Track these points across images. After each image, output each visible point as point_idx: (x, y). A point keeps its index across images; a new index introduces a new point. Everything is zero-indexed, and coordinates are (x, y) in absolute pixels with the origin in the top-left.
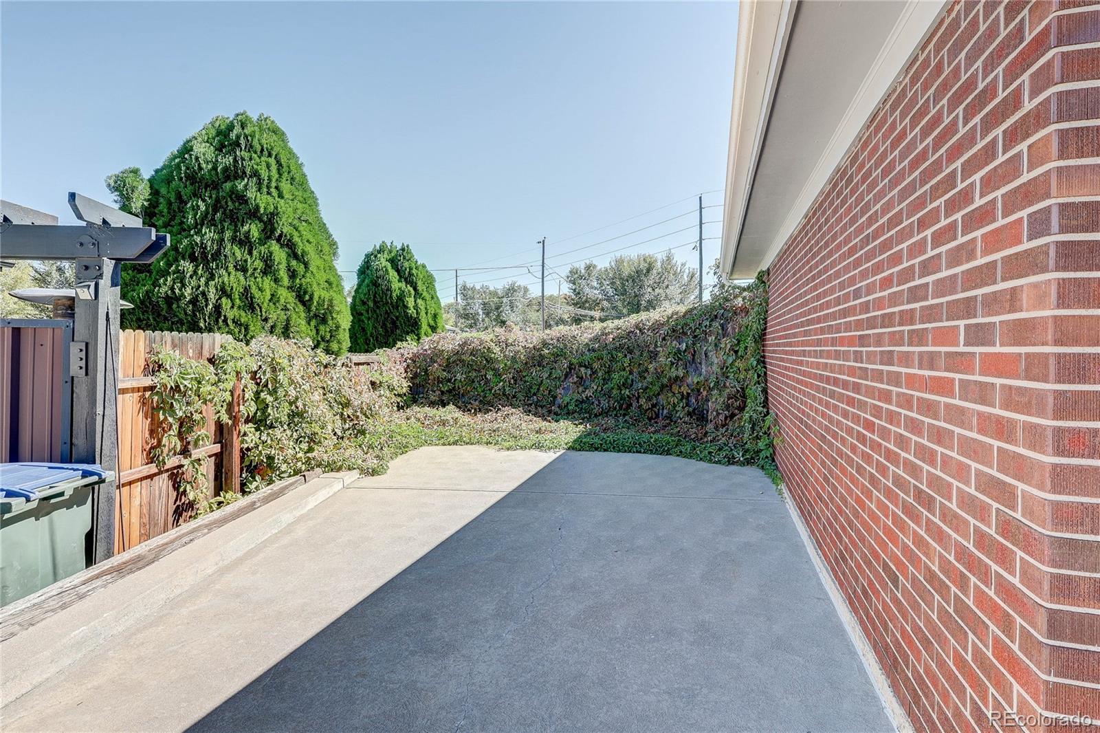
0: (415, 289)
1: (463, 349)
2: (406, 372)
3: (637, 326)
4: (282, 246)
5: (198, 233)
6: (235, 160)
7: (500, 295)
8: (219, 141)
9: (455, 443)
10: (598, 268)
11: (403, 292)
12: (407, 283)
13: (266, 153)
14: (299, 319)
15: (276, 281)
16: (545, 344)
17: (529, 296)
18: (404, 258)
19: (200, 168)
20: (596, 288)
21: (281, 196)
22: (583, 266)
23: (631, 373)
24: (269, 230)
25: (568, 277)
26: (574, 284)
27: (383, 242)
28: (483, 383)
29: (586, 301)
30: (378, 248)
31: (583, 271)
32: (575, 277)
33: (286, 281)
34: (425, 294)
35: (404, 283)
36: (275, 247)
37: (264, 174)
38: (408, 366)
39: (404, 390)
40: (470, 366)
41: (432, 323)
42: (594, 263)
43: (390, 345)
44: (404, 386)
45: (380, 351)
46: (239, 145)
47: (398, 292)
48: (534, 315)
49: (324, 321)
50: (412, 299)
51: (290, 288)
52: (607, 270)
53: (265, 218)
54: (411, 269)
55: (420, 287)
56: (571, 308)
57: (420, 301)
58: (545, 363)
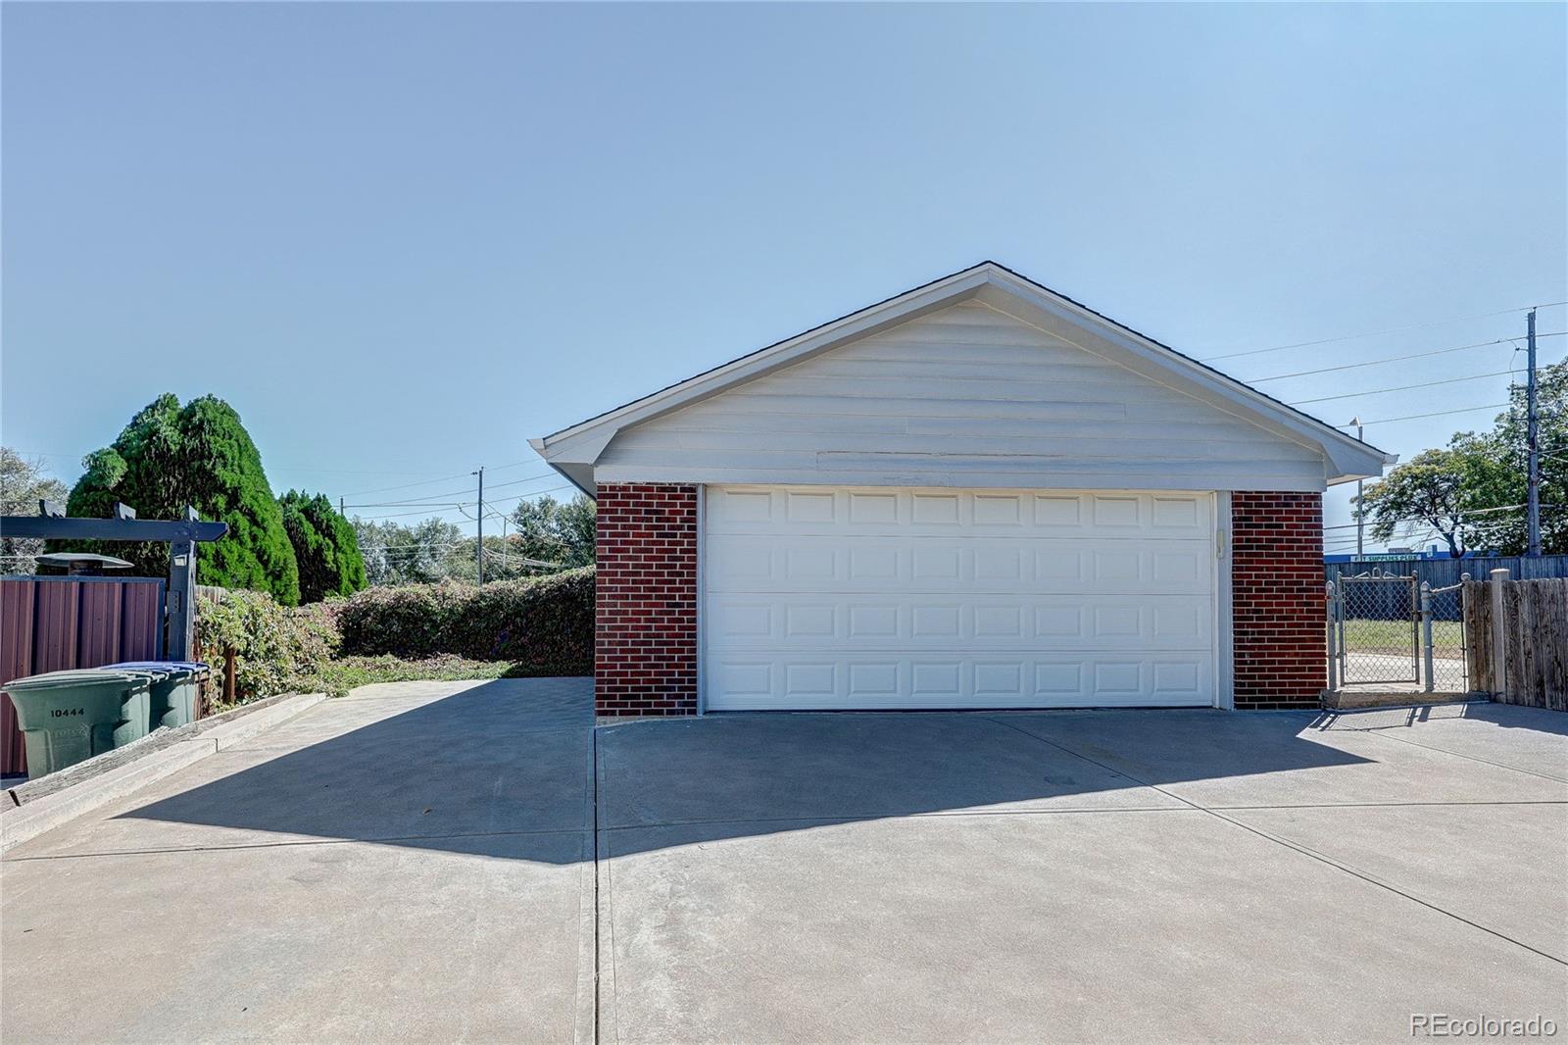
0: (334, 541)
1: (399, 603)
2: (338, 625)
3: (568, 581)
4: (244, 514)
5: (172, 504)
6: (201, 441)
7: (415, 537)
8: (183, 424)
9: (400, 680)
10: (559, 504)
11: (321, 545)
12: (324, 536)
13: (227, 436)
14: (259, 574)
15: (241, 543)
16: (482, 597)
17: (458, 540)
18: (321, 509)
19: (169, 450)
20: (555, 531)
21: (242, 473)
22: (537, 502)
23: (562, 620)
24: (234, 499)
25: (516, 516)
26: (525, 525)
27: (292, 490)
28: (419, 634)
29: (542, 548)
30: (285, 496)
31: (537, 508)
32: (525, 515)
33: (250, 544)
34: (345, 547)
35: (321, 536)
36: (239, 516)
37: (229, 455)
38: (339, 620)
39: (337, 642)
40: (405, 620)
41: (353, 577)
42: (552, 498)
43: (320, 600)
44: (337, 638)
45: (312, 605)
46: (203, 429)
47: (315, 545)
48: (466, 566)
49: (278, 577)
50: (331, 553)
51: (252, 550)
52: (569, 509)
53: (230, 492)
54: (329, 520)
55: (340, 539)
56: (520, 557)
57: (339, 555)
58: (482, 615)
